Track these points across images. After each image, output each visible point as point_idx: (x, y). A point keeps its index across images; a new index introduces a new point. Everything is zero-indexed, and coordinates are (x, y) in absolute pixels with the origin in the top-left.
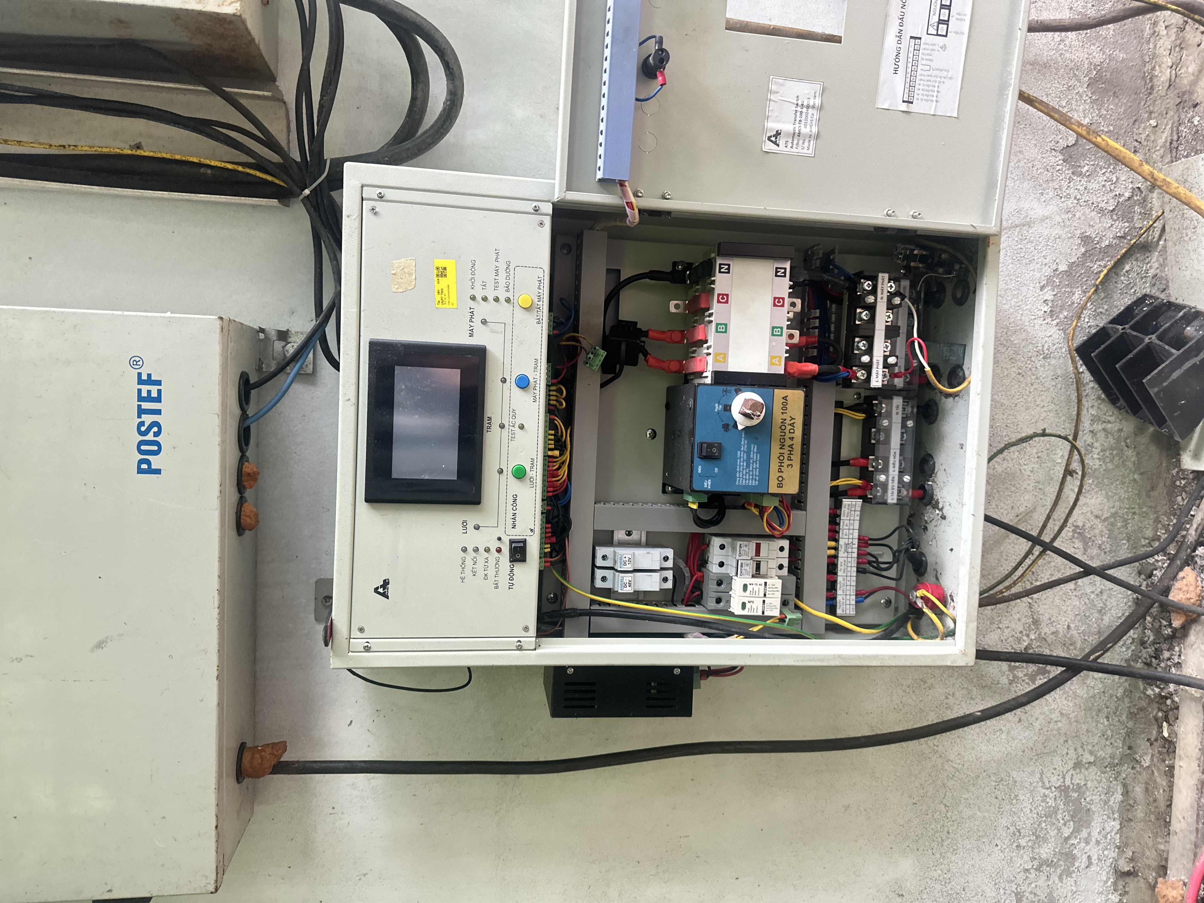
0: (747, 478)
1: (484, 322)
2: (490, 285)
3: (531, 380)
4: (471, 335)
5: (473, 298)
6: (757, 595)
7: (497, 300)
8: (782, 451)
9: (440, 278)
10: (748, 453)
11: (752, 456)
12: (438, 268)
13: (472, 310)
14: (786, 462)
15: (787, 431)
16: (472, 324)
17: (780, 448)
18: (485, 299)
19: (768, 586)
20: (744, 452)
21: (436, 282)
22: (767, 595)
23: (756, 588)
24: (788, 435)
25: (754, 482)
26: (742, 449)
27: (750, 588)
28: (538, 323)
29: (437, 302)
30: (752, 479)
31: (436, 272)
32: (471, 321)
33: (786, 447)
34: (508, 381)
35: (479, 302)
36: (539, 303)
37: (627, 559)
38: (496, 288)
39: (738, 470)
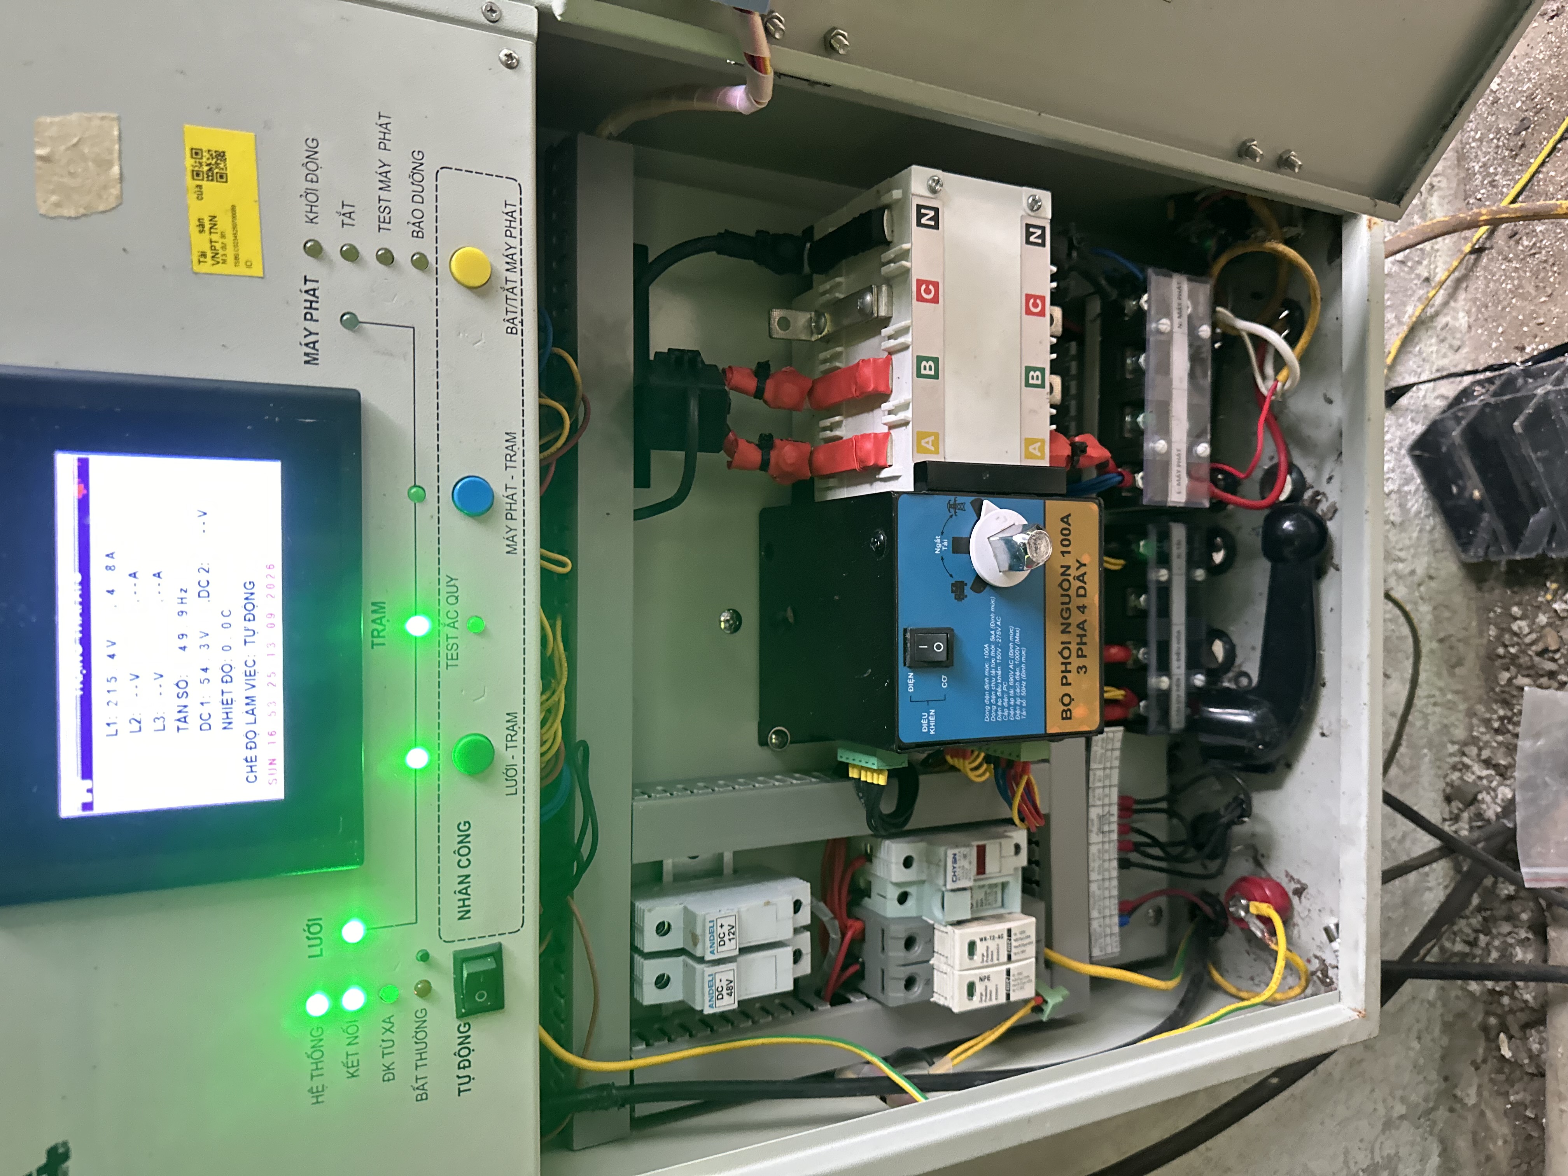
0: (1005, 704)
1: (351, 322)
2: (367, 217)
3: (498, 489)
4: (311, 360)
5: (315, 250)
6: (996, 962)
7: (386, 258)
8: (1065, 638)
9: (204, 183)
10: (1004, 647)
11: (1011, 655)
12: (196, 153)
13: (310, 286)
14: (1075, 662)
15: (1072, 592)
16: (311, 326)
17: (1063, 632)
18: (351, 254)
19: (1013, 937)
20: (996, 644)
21: (192, 197)
22: (1013, 958)
23: (992, 945)
24: (1077, 602)
25: (1018, 712)
26: (993, 638)
27: (980, 948)
28: (511, 331)
29: (195, 259)
30: (1015, 705)
31: (189, 162)
32: (308, 317)
33: (1072, 628)
34: (431, 495)
35: (331, 263)
36: (511, 276)
37: (726, 929)
38: (383, 224)
39: (987, 687)
